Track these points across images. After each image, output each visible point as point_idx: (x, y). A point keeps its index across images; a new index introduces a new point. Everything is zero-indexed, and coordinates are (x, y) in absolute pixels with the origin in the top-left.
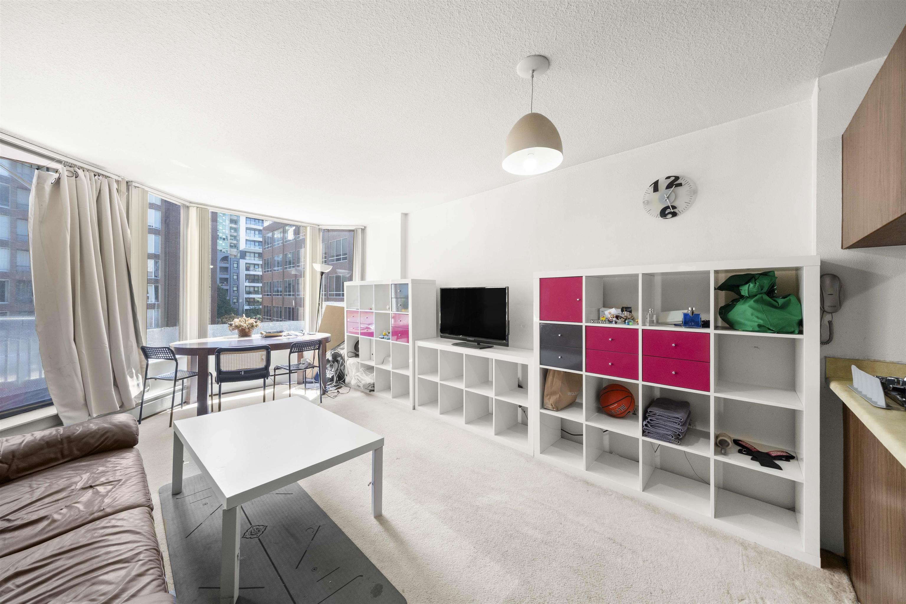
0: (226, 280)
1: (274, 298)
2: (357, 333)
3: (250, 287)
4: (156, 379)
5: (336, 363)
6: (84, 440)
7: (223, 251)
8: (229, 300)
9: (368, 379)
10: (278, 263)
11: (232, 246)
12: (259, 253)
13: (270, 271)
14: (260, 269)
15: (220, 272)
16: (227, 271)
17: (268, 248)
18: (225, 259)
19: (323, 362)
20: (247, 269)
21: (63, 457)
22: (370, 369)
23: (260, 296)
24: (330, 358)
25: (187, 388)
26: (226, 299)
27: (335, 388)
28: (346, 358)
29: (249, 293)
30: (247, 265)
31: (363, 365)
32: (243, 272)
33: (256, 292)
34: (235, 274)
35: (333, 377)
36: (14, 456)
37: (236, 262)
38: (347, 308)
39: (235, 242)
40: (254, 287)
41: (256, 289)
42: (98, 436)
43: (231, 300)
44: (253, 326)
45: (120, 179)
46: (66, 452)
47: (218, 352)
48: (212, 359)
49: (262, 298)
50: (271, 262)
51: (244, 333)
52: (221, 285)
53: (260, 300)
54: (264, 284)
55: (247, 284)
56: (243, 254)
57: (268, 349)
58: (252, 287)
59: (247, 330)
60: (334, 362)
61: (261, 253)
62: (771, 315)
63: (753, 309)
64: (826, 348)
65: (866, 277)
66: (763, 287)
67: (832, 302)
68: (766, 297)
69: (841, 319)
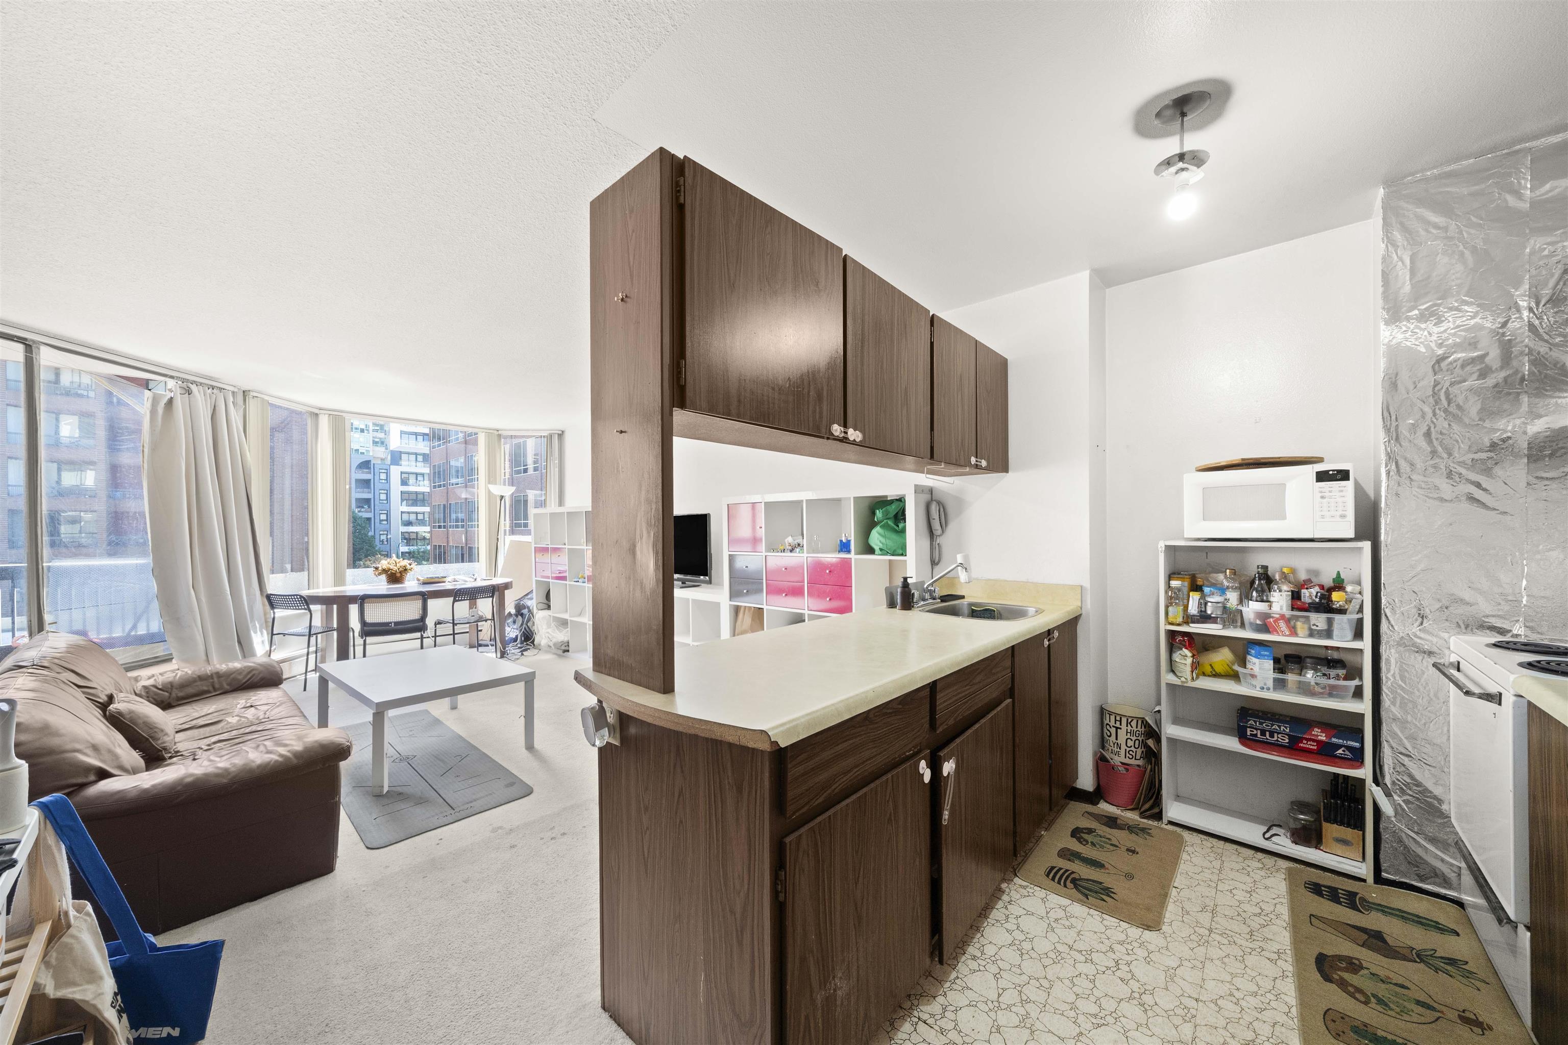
0: (367, 501)
1: (450, 533)
2: (548, 577)
3: (409, 513)
4: (284, 635)
5: (520, 617)
6: (232, 676)
7: (360, 451)
8: (374, 537)
9: (561, 636)
10: (457, 471)
11: (377, 443)
12: (424, 455)
13: (444, 486)
14: (427, 482)
15: (357, 487)
16: (369, 487)
17: (439, 445)
18: (365, 465)
19: (499, 616)
20: (404, 482)
21: (215, 690)
22: (564, 623)
23: (428, 529)
24: (513, 611)
25: (322, 650)
26: (366, 535)
27: (519, 650)
28: (535, 611)
29: (409, 523)
30: (404, 476)
31: (556, 619)
32: (396, 488)
33: (422, 523)
34: (383, 492)
35: (517, 636)
36: (172, 686)
37: (383, 471)
38: (535, 544)
39: (382, 435)
40: (417, 513)
41: (420, 517)
42: (244, 673)
43: (377, 536)
44: (406, 570)
45: (236, 390)
46: (217, 686)
47: (362, 600)
48: (354, 610)
49: (430, 532)
50: (444, 471)
51: (395, 577)
52: (359, 512)
53: (428, 536)
54: (433, 508)
55: (405, 508)
56: (396, 458)
57: (425, 597)
58: (413, 513)
59: (398, 575)
60: (517, 616)
61: (428, 455)
62: (889, 539)
63: (879, 534)
64: (936, 569)
65: (960, 502)
66: (889, 512)
67: (936, 525)
68: (890, 523)
69: (946, 541)
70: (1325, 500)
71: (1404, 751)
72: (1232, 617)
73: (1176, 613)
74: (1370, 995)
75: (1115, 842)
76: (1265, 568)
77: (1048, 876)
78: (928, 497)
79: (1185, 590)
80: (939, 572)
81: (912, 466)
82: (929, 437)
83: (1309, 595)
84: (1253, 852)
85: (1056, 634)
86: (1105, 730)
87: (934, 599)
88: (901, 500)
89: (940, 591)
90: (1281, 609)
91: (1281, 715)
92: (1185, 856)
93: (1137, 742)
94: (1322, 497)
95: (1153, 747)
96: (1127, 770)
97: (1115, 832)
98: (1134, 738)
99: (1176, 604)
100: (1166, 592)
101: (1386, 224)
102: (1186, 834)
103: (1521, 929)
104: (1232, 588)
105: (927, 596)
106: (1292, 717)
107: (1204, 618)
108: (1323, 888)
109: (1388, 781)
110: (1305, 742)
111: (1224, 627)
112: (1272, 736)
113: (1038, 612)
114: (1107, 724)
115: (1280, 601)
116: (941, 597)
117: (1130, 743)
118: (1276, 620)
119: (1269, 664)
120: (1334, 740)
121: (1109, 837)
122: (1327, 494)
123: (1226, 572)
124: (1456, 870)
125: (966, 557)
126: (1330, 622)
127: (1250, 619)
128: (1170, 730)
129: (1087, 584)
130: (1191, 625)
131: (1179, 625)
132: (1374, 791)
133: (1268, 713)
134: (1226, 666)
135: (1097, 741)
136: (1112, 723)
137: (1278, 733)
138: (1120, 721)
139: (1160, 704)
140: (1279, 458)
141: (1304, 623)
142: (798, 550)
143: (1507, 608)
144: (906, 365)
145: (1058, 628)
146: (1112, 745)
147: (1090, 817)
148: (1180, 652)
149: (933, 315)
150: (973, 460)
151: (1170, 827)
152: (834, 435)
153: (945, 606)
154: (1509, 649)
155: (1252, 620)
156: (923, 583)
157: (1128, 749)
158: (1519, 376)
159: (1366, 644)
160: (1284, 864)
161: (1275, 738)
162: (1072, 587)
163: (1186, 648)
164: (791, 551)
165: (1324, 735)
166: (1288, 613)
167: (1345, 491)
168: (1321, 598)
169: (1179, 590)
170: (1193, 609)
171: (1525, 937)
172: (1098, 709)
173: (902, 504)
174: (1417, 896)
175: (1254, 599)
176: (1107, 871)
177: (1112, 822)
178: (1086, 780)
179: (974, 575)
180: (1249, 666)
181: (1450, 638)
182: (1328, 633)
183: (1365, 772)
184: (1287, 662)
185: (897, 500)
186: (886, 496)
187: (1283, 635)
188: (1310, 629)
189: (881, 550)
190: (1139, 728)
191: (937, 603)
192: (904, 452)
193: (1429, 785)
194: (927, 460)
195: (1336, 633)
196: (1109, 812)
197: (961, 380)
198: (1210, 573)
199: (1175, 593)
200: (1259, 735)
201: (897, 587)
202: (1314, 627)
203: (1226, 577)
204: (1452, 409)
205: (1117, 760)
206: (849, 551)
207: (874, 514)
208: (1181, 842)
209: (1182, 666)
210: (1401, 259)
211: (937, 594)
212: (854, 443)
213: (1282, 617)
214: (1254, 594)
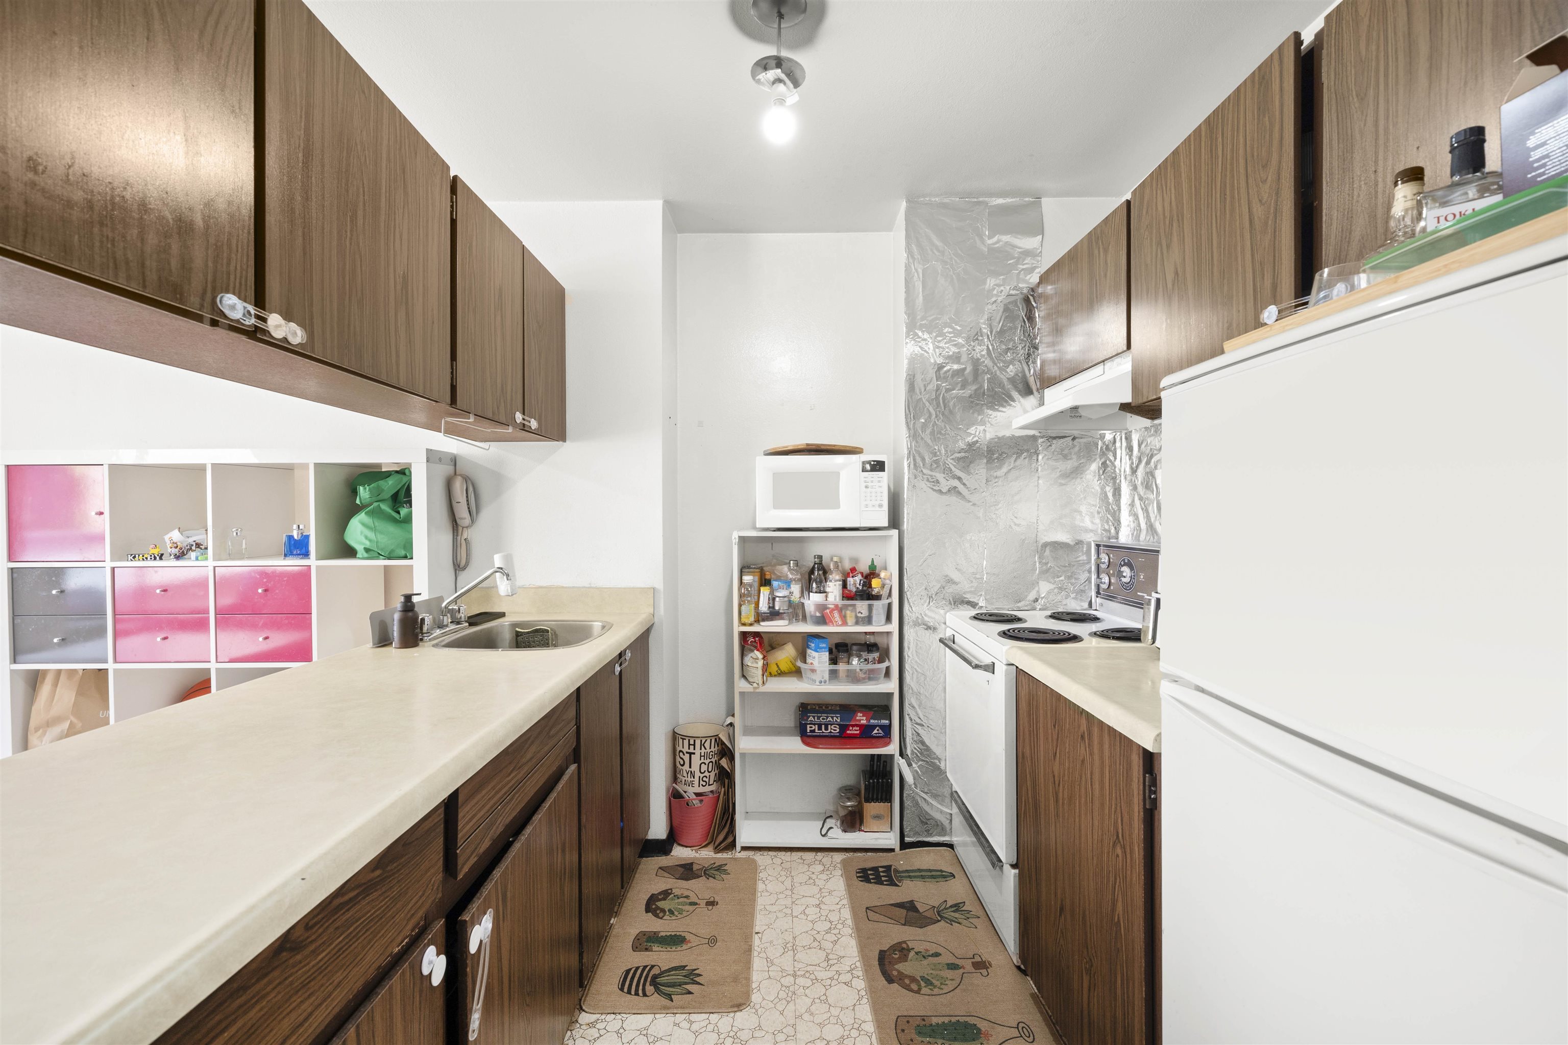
62: (381, 533)
63: (364, 524)
64: (463, 576)
65: (499, 480)
66: (383, 490)
67: (462, 512)
68: (385, 507)
69: (477, 535)
70: (869, 490)
71: (919, 721)
72: (797, 611)
73: (749, 612)
74: (920, 979)
75: (693, 899)
76: (820, 557)
77: (622, 989)
78: (449, 469)
79: (756, 585)
80: (468, 580)
81: (421, 417)
82: (449, 370)
83: (855, 583)
84: (814, 854)
85: (628, 655)
86: (678, 759)
87: (458, 623)
88: (404, 472)
89: (467, 610)
90: (835, 599)
91: (832, 705)
92: (760, 886)
93: (711, 764)
94: (867, 487)
95: (726, 766)
96: (701, 801)
97: (692, 884)
98: (707, 762)
99: (749, 601)
100: (739, 589)
101: (908, 237)
102: (758, 857)
103: (1007, 868)
104: (794, 580)
105: (447, 620)
106: (841, 706)
107: (774, 614)
108: (869, 872)
109: (909, 752)
110: (851, 728)
111: (790, 623)
112: (826, 729)
113: (605, 627)
114: (680, 751)
115: (834, 588)
116: (469, 618)
117: (704, 768)
118: (832, 611)
119: (826, 656)
120: (872, 721)
121: (686, 893)
122: (870, 484)
123: (790, 563)
124: (948, 817)
125: (508, 559)
126: (870, 608)
127: (810, 612)
128: (744, 744)
129: (660, 586)
130: (762, 623)
131: (751, 625)
132: (900, 762)
133: (823, 705)
134: (789, 663)
135: (670, 773)
136: (686, 749)
137: (831, 725)
138: (694, 745)
139: (733, 715)
140: (835, 446)
141: (852, 611)
142: (193, 555)
143: (975, 584)
144: (405, 236)
145: (631, 647)
146: (685, 774)
147: (666, 875)
148: (752, 654)
149: (455, 177)
150: (519, 417)
151: (745, 854)
152: (225, 316)
153: (475, 632)
154: (983, 620)
155: (812, 613)
156: (441, 599)
157: (702, 776)
158: (982, 391)
159: (894, 627)
160: (838, 857)
161: (829, 731)
162: (643, 590)
163: (758, 650)
164: (178, 557)
165: (865, 718)
166: (840, 602)
167: (882, 480)
168: (863, 586)
169: (751, 585)
170: (764, 607)
171: (1011, 874)
172: (670, 735)
173: (405, 479)
174: (927, 851)
175: (814, 590)
176: (689, 945)
177: (687, 871)
178: (658, 829)
179: (519, 583)
180: (809, 660)
181: (946, 614)
182: (869, 620)
183: (892, 749)
184: (839, 651)
185: (397, 472)
186: (379, 466)
187: (837, 626)
188: (857, 617)
189: (367, 550)
190: (712, 749)
191: (463, 629)
192: (402, 384)
193: (933, 747)
194: (445, 407)
195: (874, 619)
196: (684, 859)
197: (500, 296)
198: (775, 565)
199: (747, 590)
200: (817, 731)
201: (394, 611)
202: (859, 615)
203: (790, 569)
204: (947, 412)
205: (690, 792)
206: (306, 555)
207: (355, 492)
208: (753, 867)
209: (754, 671)
210: (916, 270)
211: (463, 615)
212: (283, 346)
213: (836, 606)
214: (814, 585)
